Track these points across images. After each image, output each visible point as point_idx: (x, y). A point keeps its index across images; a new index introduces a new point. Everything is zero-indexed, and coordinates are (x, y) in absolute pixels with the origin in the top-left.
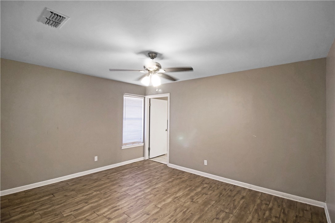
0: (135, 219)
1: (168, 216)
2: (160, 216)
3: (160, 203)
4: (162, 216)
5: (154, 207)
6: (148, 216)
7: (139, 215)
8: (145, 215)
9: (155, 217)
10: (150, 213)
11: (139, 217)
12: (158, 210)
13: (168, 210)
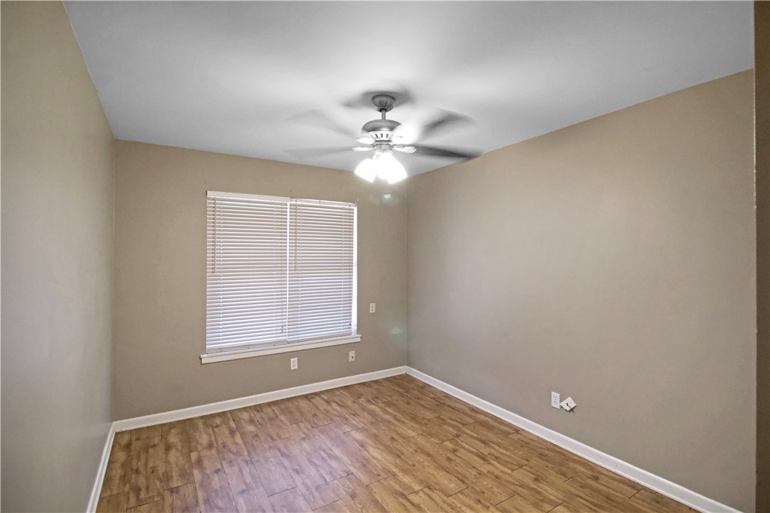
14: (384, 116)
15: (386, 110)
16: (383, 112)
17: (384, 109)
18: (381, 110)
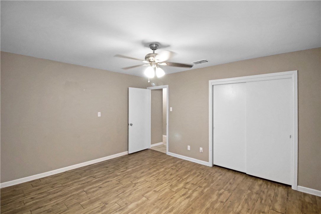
0: (165, 188)
1: (138, 189)
2: (145, 189)
3: (143, 202)
4: (144, 190)
5: (149, 197)
6: (155, 189)
7: (162, 190)
8: (157, 190)
9: (149, 189)
10: (154, 192)
11: (163, 189)
12: (146, 195)
13: (137, 195)
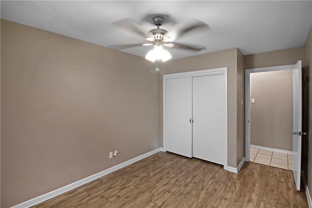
14: (158, 28)
15: (160, 25)
16: (158, 26)
17: (159, 24)
18: (157, 25)
